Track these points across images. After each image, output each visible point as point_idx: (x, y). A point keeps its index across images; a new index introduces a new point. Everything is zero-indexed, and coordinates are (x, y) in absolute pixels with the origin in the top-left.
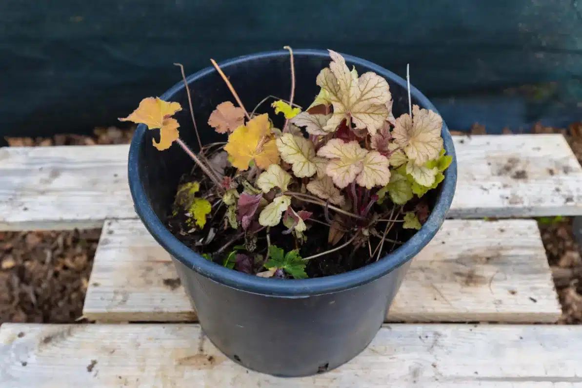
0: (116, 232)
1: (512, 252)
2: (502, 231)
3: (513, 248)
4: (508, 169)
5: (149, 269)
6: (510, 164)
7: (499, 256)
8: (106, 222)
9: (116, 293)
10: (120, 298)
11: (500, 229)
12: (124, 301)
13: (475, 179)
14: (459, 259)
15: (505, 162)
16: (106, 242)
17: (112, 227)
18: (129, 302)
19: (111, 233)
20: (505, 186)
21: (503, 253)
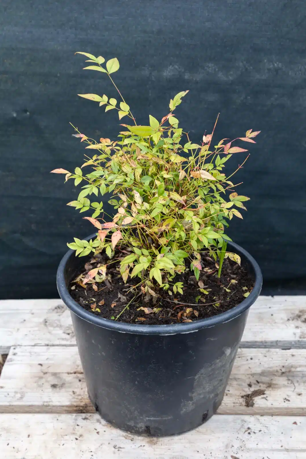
0: (19, 354)
1: (299, 369)
2: (293, 356)
3: (300, 366)
4: (299, 316)
5: (41, 378)
6: (301, 314)
7: (290, 371)
8: (12, 348)
9: (16, 392)
10: (19, 396)
11: (291, 354)
12: (21, 398)
13: (275, 323)
14: (262, 373)
15: (297, 312)
16: (11, 360)
17: (15, 351)
18: (24, 399)
19: (15, 354)
20: (297, 327)
21: (293, 369)
